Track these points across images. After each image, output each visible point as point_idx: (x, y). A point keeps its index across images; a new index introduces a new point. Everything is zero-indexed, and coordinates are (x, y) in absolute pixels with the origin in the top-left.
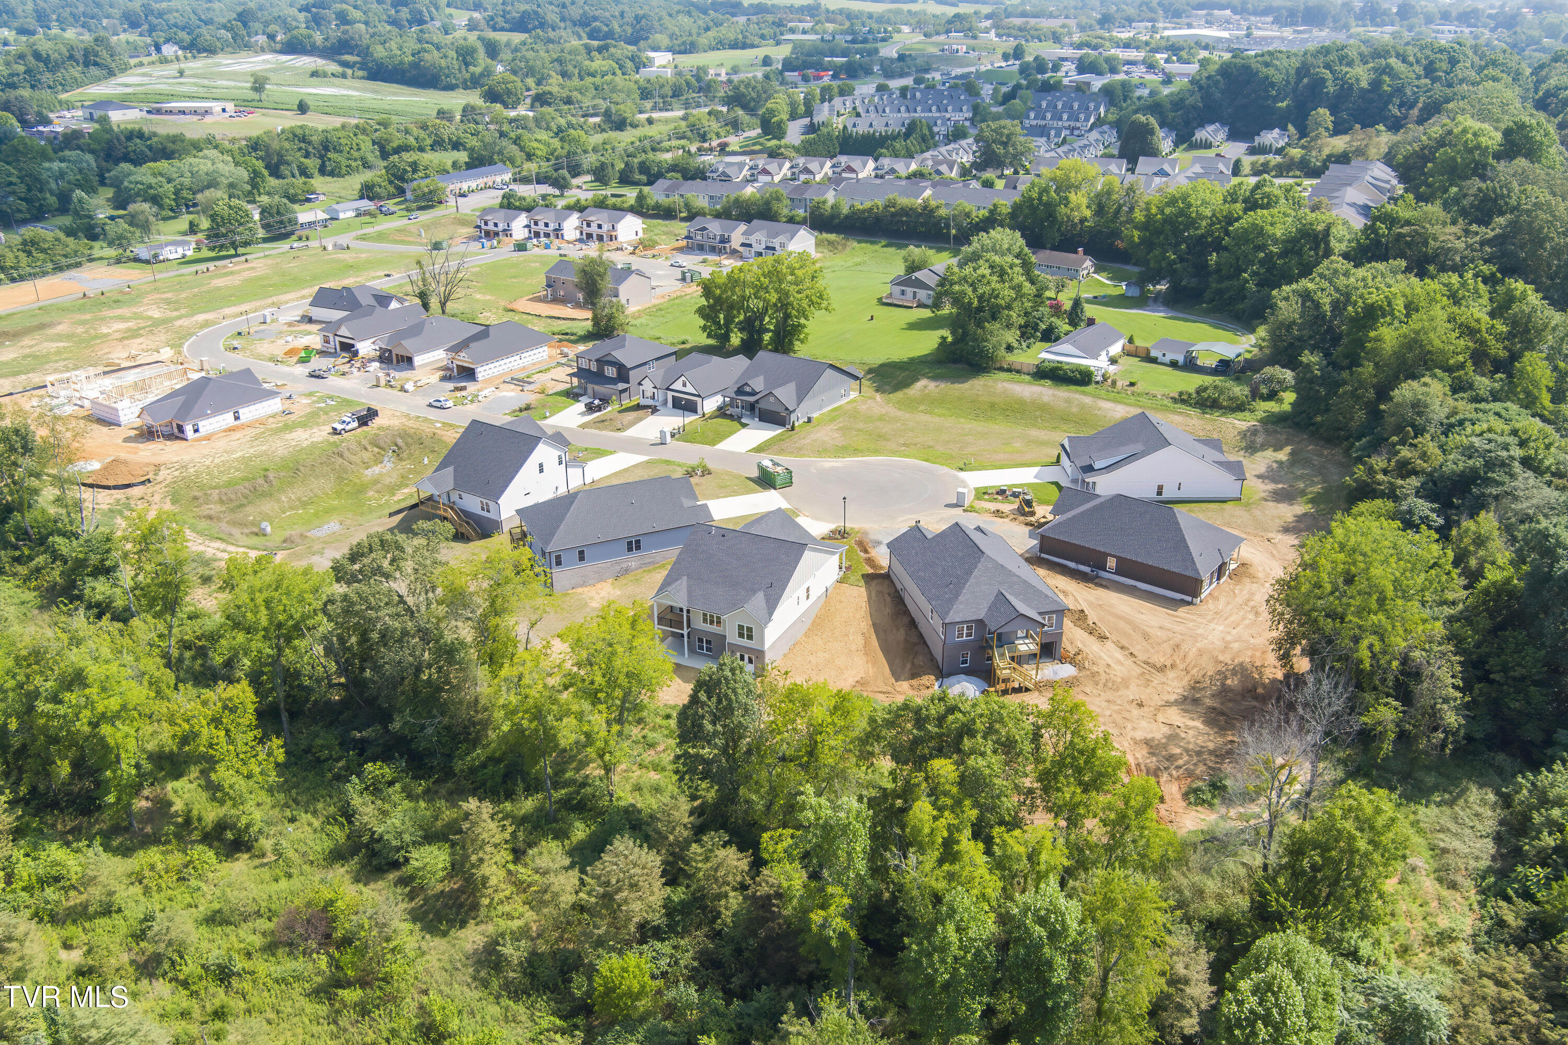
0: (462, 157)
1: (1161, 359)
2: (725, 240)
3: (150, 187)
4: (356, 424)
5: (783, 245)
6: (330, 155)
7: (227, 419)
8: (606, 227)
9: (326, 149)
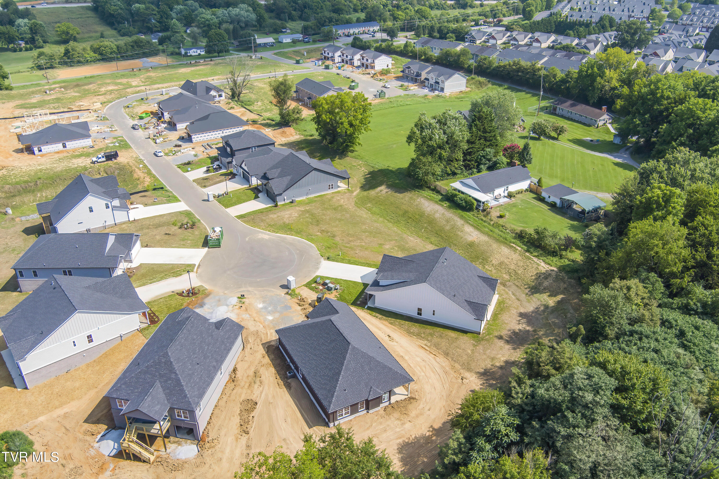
0: (362, 16)
1: (547, 199)
2: (418, 75)
3: (207, 20)
4: (104, 159)
5: (443, 82)
6: (306, 10)
7: (59, 146)
8: (370, 61)
9: (305, 7)
